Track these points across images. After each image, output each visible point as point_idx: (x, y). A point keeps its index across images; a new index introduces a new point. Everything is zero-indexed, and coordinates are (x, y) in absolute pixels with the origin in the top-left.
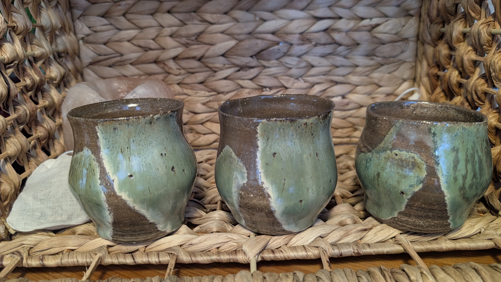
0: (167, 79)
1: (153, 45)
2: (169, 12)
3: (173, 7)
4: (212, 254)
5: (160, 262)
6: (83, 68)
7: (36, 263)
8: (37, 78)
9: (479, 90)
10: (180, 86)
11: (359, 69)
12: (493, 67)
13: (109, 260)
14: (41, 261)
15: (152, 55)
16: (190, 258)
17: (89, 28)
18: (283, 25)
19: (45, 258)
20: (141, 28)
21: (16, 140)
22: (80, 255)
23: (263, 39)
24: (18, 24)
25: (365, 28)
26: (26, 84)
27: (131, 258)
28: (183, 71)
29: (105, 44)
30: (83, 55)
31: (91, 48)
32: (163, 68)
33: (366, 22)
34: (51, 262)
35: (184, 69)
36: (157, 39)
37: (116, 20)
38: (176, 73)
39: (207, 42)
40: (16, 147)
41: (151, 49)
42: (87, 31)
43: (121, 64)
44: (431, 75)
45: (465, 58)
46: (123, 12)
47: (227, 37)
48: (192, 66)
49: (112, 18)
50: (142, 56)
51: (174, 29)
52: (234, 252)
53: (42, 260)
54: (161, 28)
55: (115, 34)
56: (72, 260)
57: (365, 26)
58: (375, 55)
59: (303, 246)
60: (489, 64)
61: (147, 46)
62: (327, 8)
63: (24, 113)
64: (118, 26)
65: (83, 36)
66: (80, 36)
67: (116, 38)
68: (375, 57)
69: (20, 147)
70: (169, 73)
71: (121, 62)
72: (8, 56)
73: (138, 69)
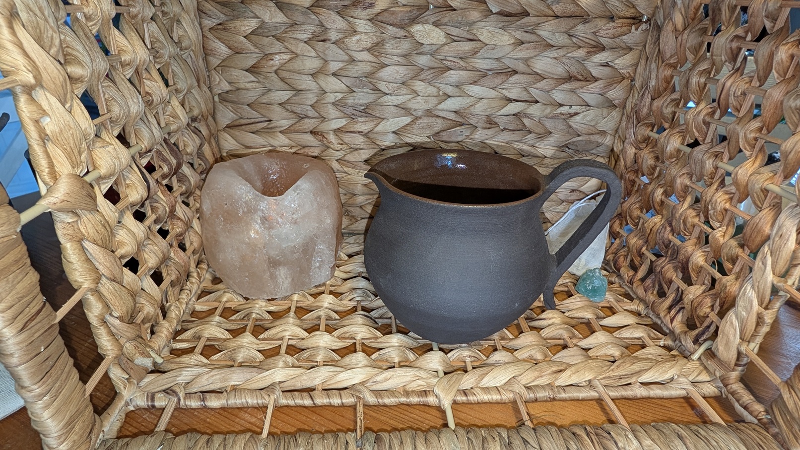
0: (325, 153)
1: (311, 113)
2: (334, 74)
3: (341, 69)
4: (400, 396)
5: (343, 404)
6: (218, 131)
7: (197, 404)
8: (174, 162)
9: (689, 222)
10: (339, 163)
11: (547, 161)
12: (713, 205)
13: (283, 401)
14: (202, 403)
15: (309, 124)
16: (376, 400)
17: (230, 83)
18: (471, 104)
19: (206, 398)
20: (298, 91)
21: (156, 248)
22: (249, 396)
23: (444, 118)
24: (154, 97)
25: (563, 117)
26: (163, 172)
27: (310, 399)
28: (345, 147)
29: (248, 105)
30: (219, 116)
31: (230, 107)
32: (320, 141)
33: (564, 110)
34: (214, 402)
35: (346, 144)
36: (316, 105)
37: (266, 78)
38: (337, 149)
39: (378, 115)
40: (157, 256)
41: (307, 117)
42: (226, 86)
43: (269, 131)
44: (627, 179)
45: (679, 181)
46: (275, 68)
47: (403, 112)
48: (357, 142)
49: (260, 74)
50: (295, 124)
51: (340, 96)
52: (424, 392)
53: (204, 401)
54: (323, 92)
55: (263, 94)
56: (240, 401)
57: (563, 114)
58: (567, 147)
59: (496, 387)
60: (708, 199)
61: (303, 113)
62: (524, 89)
63: (164, 213)
64: (267, 85)
65: (221, 92)
66: (217, 91)
67: (265, 99)
68: (567, 149)
69: (161, 256)
70: (328, 147)
71: (268, 128)
72: (146, 144)
73: (289, 139)
